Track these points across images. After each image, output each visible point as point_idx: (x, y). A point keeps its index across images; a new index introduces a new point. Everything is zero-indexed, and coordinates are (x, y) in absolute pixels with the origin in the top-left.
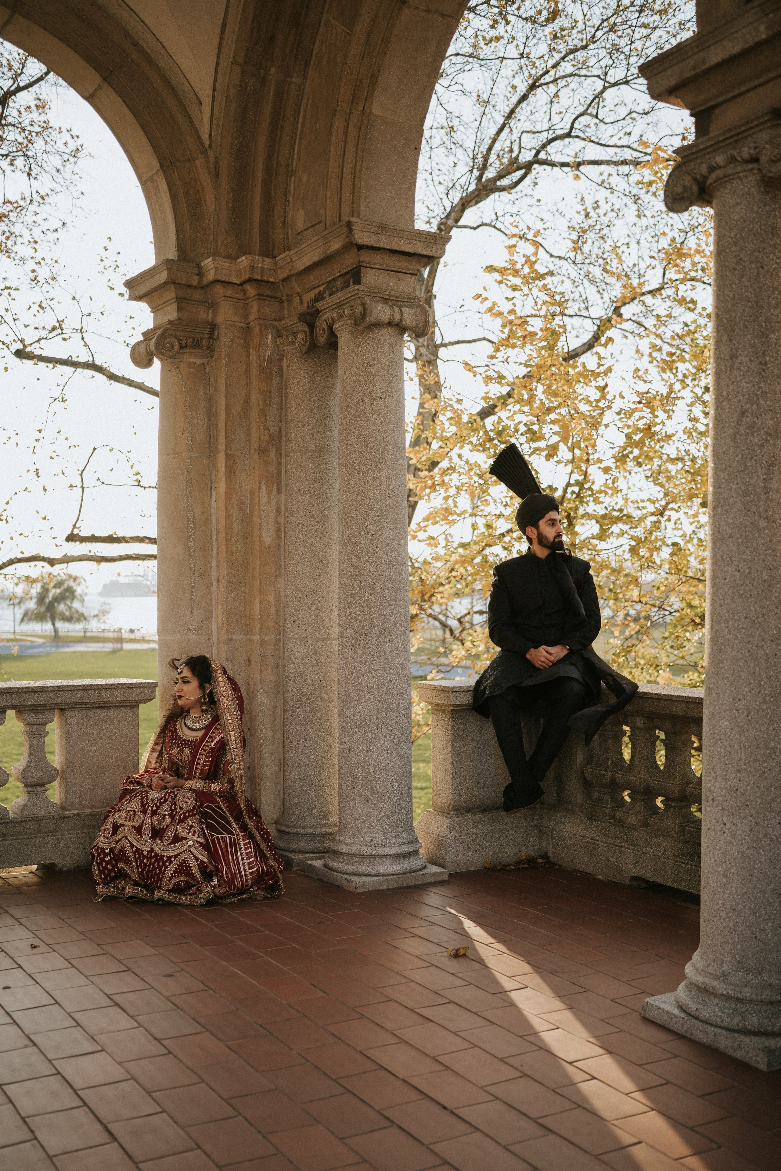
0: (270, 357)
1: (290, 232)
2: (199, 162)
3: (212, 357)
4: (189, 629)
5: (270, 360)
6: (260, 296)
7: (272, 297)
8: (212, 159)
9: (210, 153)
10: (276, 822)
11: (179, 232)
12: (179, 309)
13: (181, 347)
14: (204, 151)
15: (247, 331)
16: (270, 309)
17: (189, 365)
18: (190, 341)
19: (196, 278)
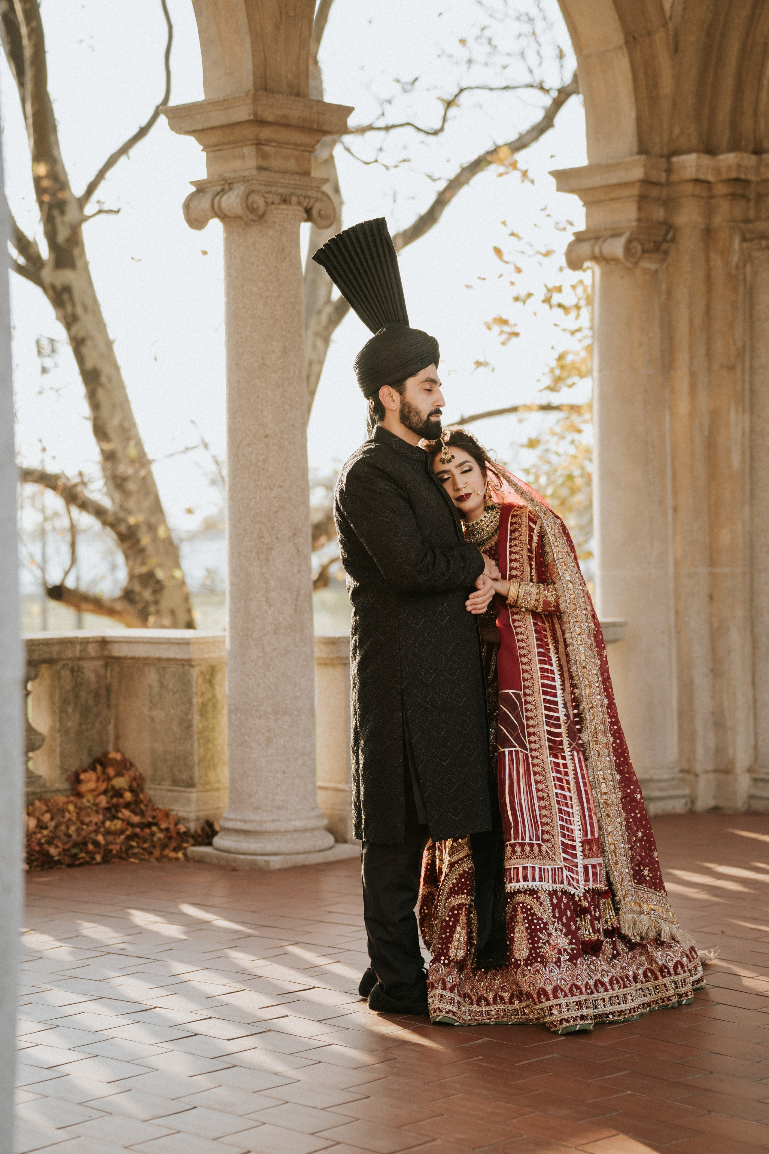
0: (737, 264)
1: (762, 121)
2: (659, 37)
3: (664, 260)
4: (650, 563)
5: (737, 268)
6: (734, 196)
7: (743, 196)
8: (671, 33)
9: (671, 26)
10: (750, 770)
11: (639, 119)
12: (640, 209)
13: (644, 251)
14: (665, 25)
15: (708, 233)
16: (738, 211)
17: (645, 271)
18: (652, 244)
19: (664, 175)
